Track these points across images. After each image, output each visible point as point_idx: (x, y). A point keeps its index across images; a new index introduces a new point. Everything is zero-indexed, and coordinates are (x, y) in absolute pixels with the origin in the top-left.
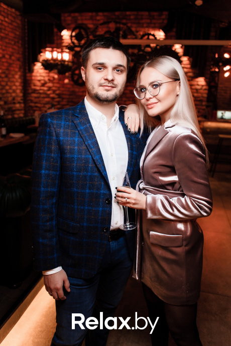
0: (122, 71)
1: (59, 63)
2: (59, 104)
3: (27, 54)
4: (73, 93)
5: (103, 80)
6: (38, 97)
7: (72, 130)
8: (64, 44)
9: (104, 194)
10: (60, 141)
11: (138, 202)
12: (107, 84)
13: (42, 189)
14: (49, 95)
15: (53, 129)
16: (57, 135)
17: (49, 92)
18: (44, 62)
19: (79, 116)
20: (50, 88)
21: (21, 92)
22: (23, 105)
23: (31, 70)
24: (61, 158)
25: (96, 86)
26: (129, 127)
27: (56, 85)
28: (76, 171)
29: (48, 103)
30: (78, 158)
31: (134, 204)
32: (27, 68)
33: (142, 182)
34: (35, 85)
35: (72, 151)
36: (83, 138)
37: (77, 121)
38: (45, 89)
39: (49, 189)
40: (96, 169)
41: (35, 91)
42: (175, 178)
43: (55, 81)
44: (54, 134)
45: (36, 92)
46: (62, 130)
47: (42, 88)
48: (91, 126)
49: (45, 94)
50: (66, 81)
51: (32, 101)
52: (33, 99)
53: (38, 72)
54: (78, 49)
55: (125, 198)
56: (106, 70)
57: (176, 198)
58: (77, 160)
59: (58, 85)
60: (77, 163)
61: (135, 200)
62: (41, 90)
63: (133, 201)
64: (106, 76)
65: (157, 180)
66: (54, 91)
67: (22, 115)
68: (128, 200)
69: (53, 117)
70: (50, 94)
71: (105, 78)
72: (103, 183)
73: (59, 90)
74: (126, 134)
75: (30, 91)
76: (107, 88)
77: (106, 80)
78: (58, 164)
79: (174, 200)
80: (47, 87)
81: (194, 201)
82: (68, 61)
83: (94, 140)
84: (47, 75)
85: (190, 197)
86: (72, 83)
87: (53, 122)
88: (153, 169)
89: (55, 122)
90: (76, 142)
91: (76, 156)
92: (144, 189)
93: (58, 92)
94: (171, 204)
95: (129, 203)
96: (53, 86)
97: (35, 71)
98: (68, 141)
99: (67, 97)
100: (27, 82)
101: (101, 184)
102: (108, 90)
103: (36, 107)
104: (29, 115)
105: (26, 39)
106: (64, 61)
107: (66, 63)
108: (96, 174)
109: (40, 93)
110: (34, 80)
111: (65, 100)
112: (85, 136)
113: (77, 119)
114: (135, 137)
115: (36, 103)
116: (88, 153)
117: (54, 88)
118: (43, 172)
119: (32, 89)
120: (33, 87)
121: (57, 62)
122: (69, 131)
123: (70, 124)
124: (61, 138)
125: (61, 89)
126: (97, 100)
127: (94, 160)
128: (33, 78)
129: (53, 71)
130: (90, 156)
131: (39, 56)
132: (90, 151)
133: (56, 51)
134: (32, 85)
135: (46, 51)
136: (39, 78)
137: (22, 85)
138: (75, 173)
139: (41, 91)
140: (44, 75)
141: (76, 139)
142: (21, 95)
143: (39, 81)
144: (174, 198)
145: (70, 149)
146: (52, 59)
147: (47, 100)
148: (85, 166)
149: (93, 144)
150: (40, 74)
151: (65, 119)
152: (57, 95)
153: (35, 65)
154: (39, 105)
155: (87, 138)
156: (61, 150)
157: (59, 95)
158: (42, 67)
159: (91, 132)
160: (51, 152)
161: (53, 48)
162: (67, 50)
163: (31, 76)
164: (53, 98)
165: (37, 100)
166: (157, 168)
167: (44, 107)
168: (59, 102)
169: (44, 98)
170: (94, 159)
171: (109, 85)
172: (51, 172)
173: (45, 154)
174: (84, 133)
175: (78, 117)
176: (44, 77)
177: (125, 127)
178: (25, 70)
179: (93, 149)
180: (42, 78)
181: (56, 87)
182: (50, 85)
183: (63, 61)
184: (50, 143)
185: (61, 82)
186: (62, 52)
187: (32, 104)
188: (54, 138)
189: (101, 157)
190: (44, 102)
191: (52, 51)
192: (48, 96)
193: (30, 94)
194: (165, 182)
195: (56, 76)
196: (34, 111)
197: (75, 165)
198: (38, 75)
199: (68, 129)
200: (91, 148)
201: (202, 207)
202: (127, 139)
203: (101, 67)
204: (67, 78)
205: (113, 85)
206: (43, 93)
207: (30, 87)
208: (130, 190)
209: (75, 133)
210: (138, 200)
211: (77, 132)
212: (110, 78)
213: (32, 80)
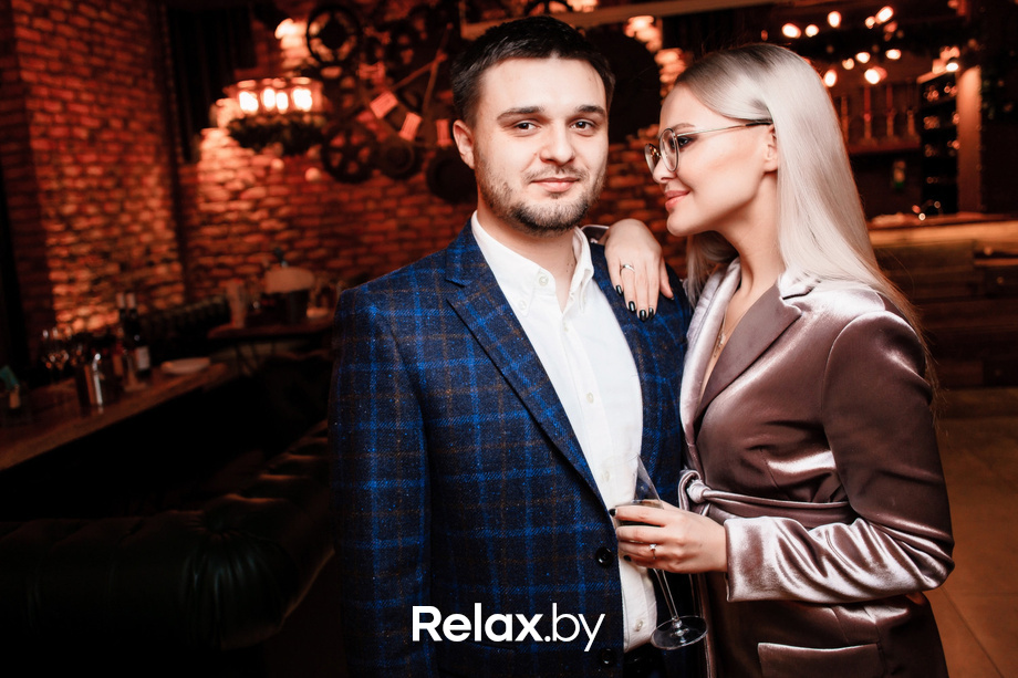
0: (595, 126)
1: (285, 122)
2: (292, 249)
3: (174, 108)
4: (334, 207)
5: (538, 160)
6: (224, 237)
7: (451, 332)
8: (289, 64)
9: (588, 535)
10: (417, 375)
11: (693, 550)
12: (551, 173)
13: (377, 544)
14: (257, 223)
15: (390, 338)
16: (407, 357)
17: (256, 216)
18: (237, 126)
19: (466, 282)
20: (257, 204)
21: (168, 227)
22: (177, 267)
23: (192, 156)
24: (428, 430)
25: (516, 184)
26: (629, 297)
27: (275, 190)
28: (485, 470)
29: (257, 249)
30: (486, 426)
31: (682, 559)
32: (179, 150)
33: (694, 477)
34: (209, 201)
35: (462, 404)
36: (493, 355)
37: (462, 301)
38: (244, 206)
39: (399, 542)
40: (548, 454)
41: (211, 218)
42: (823, 460)
43: (273, 178)
44: (396, 354)
45: (217, 220)
46: (420, 339)
47: (234, 205)
48: (509, 311)
49: (247, 222)
50: (312, 174)
51: (204, 251)
52: (208, 243)
53: (214, 158)
54: (332, 72)
55: (648, 543)
56: (544, 130)
57: (830, 527)
58: (484, 431)
59: (282, 190)
60: (483, 443)
61: (682, 545)
62: (229, 211)
63: (678, 552)
64: (547, 147)
65: (761, 471)
66: (272, 211)
67: (177, 299)
68: (660, 550)
69: (381, 297)
70: (262, 220)
71: (547, 155)
72: (578, 499)
73: (287, 204)
74: (622, 322)
75: (196, 220)
76: (554, 186)
77: (551, 161)
78: (421, 453)
79: (824, 535)
80: (248, 200)
81: (896, 539)
82: (312, 113)
83: (527, 358)
84: (245, 162)
85: (881, 526)
86: (327, 177)
87: (386, 314)
88: (748, 435)
89: (392, 313)
90: (472, 372)
91: (476, 419)
92: (705, 501)
93: (284, 211)
94: (815, 552)
95: (664, 558)
96: (268, 196)
97: (206, 156)
98: (444, 373)
99: (317, 222)
100: (182, 194)
101: (572, 502)
102: (555, 194)
103: (221, 266)
104: (201, 294)
105: (169, 62)
106: (300, 114)
107: (307, 119)
108: (552, 469)
109: (229, 223)
110: (207, 183)
111: (309, 234)
112: (496, 349)
113: (460, 294)
114: (650, 329)
115: (219, 254)
116: (516, 402)
117: (271, 202)
118: (373, 484)
119: (201, 213)
120: (204, 207)
121: (277, 119)
122: (442, 337)
123: (442, 312)
124: (421, 366)
125: (294, 200)
126: (521, 226)
127: (538, 425)
128: (202, 178)
129: (267, 150)
130: (525, 414)
131: (214, 109)
132: (523, 394)
133: (271, 86)
134: (201, 200)
135: (239, 90)
136: (220, 177)
137: (170, 203)
138: (481, 477)
139: (231, 216)
140: (235, 163)
141: (471, 363)
142: (169, 235)
143: (222, 184)
144: (822, 528)
145: (455, 397)
146: (262, 112)
147: (253, 239)
148: (512, 450)
149: (525, 370)
150: (222, 161)
151: (424, 300)
152: (282, 219)
153: (202, 138)
154: (229, 260)
155: (505, 354)
156: (426, 403)
157: (289, 221)
158: (227, 141)
159: (515, 331)
160: (392, 415)
161: (258, 79)
162: (304, 80)
163: (195, 174)
164: (271, 233)
165: (221, 245)
166: (760, 433)
167: (245, 263)
168: (290, 242)
169: (242, 235)
170: (541, 419)
171: (561, 176)
172: (400, 483)
173: (373, 426)
174: (492, 336)
175: (462, 286)
176: (235, 170)
177: (615, 298)
178: (173, 157)
179: (531, 389)
180: (230, 175)
181: (276, 196)
182: (258, 192)
183: (294, 114)
184: (384, 388)
185: (291, 180)
186: (289, 87)
187: (207, 261)
188: (398, 367)
189: (561, 410)
190: (244, 248)
191: (258, 90)
192: (254, 227)
193: (196, 228)
194: (790, 476)
195: (278, 164)
196: (216, 280)
197: (478, 448)
198: (216, 166)
199: (439, 330)
200: (525, 386)
201: (925, 560)
202: (628, 338)
203: (528, 119)
204: (312, 163)
205: (573, 176)
206: (237, 222)
207: (195, 206)
208: (662, 511)
209: (462, 341)
210: (694, 544)
211: (468, 336)
212: (562, 154)
213: (196, 184)
